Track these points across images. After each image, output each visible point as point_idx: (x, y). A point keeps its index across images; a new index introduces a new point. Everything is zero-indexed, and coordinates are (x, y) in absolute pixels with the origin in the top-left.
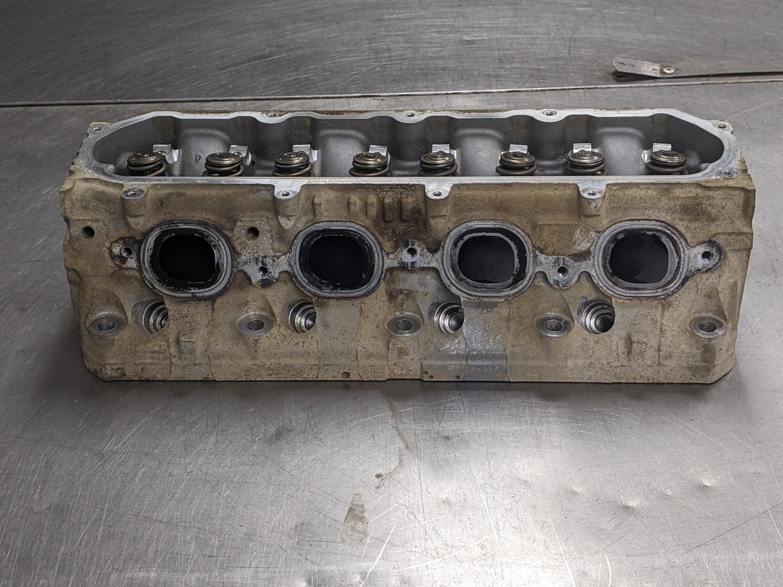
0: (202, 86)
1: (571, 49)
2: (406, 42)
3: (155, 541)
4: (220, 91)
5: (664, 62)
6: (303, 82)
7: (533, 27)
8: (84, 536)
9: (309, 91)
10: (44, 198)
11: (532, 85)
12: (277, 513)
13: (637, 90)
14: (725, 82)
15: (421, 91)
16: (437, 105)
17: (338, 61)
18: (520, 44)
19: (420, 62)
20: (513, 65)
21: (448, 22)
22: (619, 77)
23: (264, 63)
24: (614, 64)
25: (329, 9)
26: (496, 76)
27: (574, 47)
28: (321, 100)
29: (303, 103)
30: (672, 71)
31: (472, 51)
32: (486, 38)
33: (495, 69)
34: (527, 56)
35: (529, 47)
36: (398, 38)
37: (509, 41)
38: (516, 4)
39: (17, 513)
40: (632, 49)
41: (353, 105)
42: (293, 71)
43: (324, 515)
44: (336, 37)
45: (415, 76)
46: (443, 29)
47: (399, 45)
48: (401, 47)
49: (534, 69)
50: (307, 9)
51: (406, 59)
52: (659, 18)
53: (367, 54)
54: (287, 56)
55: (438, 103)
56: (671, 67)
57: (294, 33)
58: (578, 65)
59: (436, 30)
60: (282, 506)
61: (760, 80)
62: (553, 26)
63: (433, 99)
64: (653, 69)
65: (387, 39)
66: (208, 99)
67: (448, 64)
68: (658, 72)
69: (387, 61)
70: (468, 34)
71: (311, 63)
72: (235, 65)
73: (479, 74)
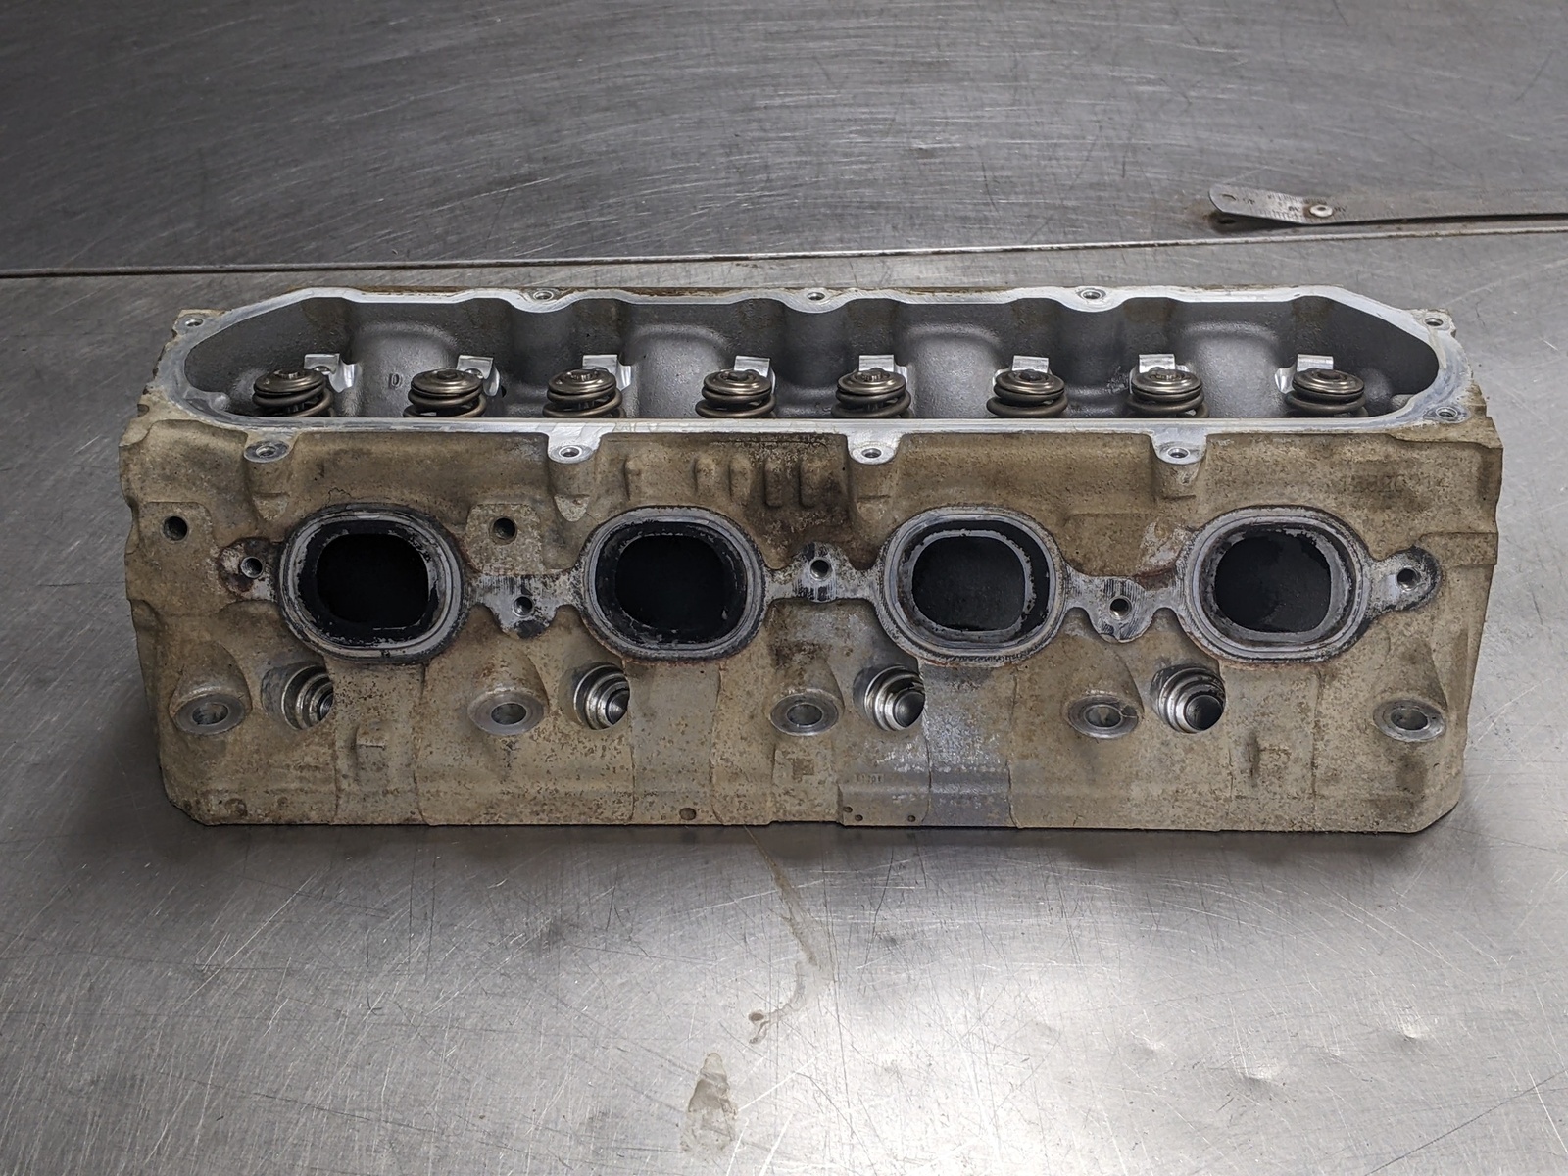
0: (395, 239)
1: (1127, 167)
2: (800, 152)
3: (308, 1148)
4: (432, 247)
5: (1311, 193)
6: (596, 229)
7: (1051, 123)
8: (166, 1137)
9: (609, 249)
10: (82, 458)
11: (1052, 238)
12: (554, 1093)
13: (1259, 249)
14: (1433, 233)
15: (833, 249)
16: (863, 277)
17: (666, 188)
18: (1026, 157)
19: (828, 192)
20: (1013, 199)
21: (883, 113)
22: (1224, 222)
23: (519, 193)
24: (1213, 198)
25: (647, 86)
26: (980, 221)
27: (1133, 163)
28: (633, 266)
29: (598, 272)
30: (1329, 212)
31: (931, 170)
32: (958, 145)
33: (978, 207)
34: (1040, 181)
35: (1042, 162)
36: (785, 145)
37: (1004, 152)
38: (1016, 79)
39: (32, 1090)
40: (1248, 168)
41: (696, 276)
42: (575, 209)
43: (647, 1096)
44: (662, 142)
45: (818, 220)
46: (872, 127)
47: (787, 159)
48: (790, 163)
49: (1054, 207)
50: (603, 86)
51: (801, 185)
52: (1298, 107)
53: (723, 175)
54: (565, 178)
55: (866, 272)
56: (1325, 204)
57: (578, 134)
58: (1141, 199)
59: (860, 128)
60: (562, 1077)
61: (1503, 230)
62: (1091, 121)
63: (854, 264)
64: (1290, 208)
65: (763, 146)
66: (408, 263)
67: (884, 196)
68: (1300, 213)
69: (763, 189)
70: (921, 136)
71: (612, 193)
72: (460, 196)
73: (946, 215)
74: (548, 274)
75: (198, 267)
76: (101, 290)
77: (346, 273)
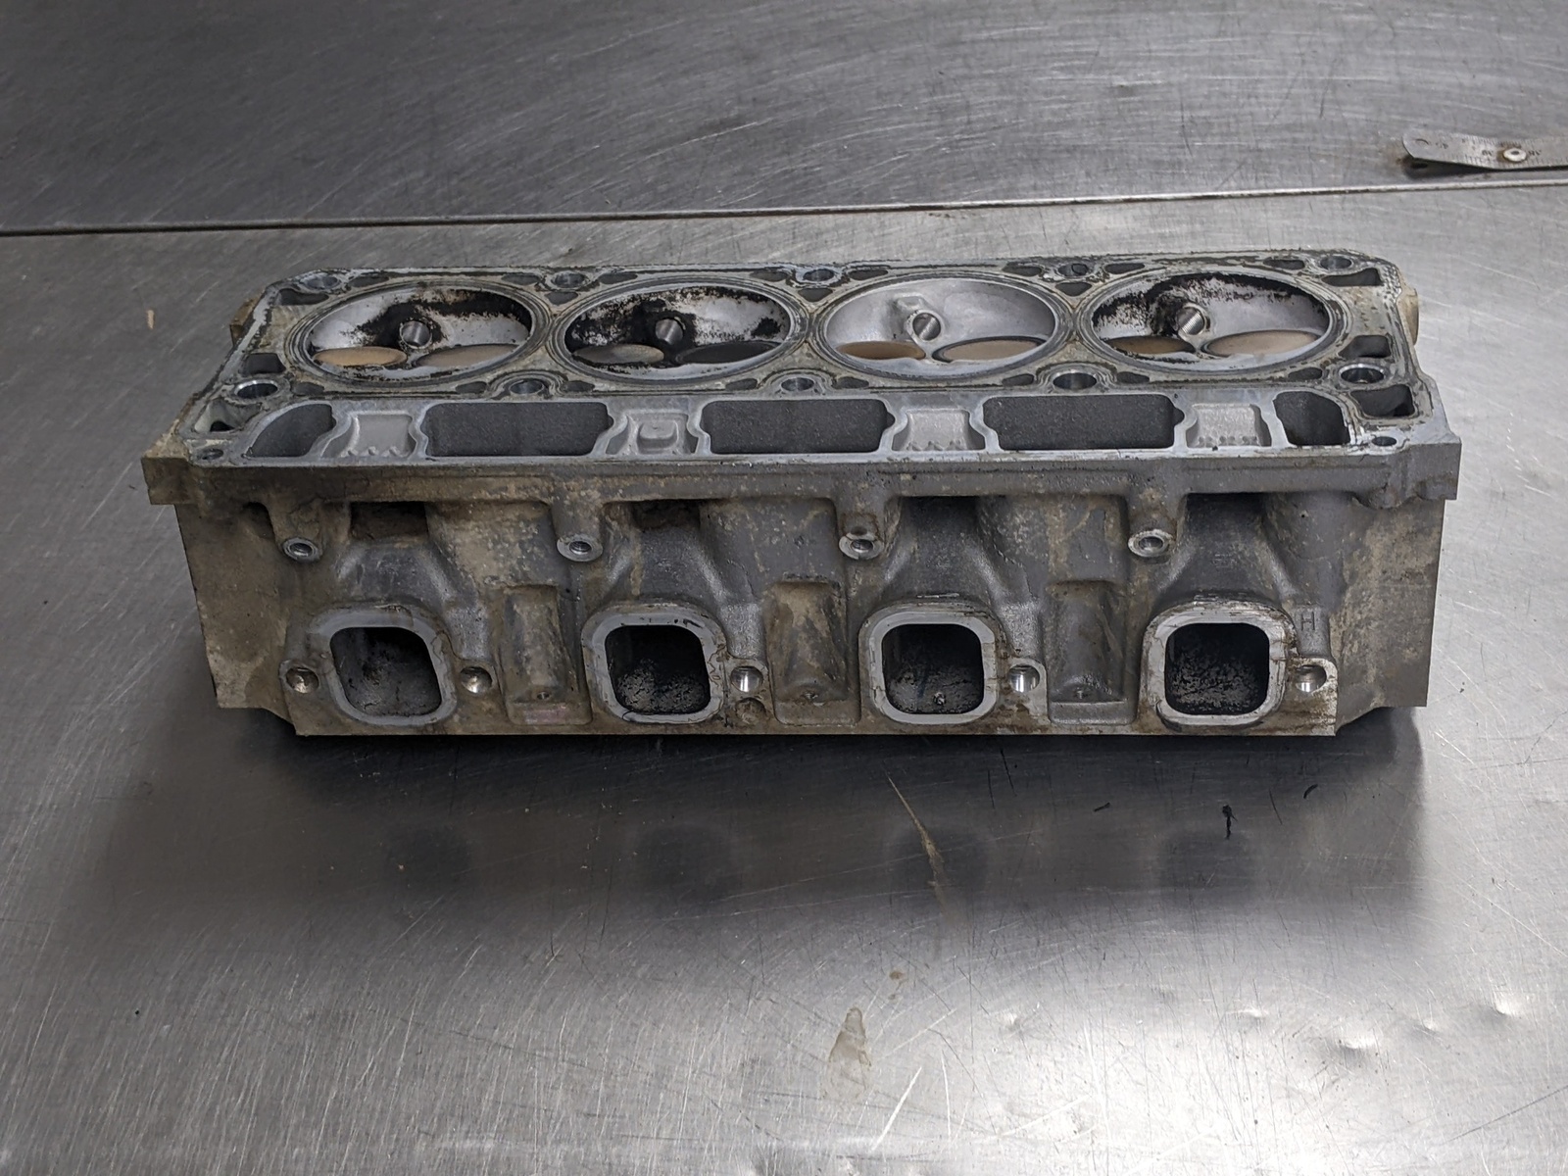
0: (608, 188)
1: (1325, 106)
2: (1002, 91)
3: (494, 1083)
4: (643, 197)
5: (1507, 137)
6: (798, 177)
7: (1254, 57)
8: (372, 1069)
9: (812, 197)
11: (1244, 182)
12: (711, 1039)
13: (1446, 196)
15: (1025, 197)
16: (1052, 227)
17: (868, 132)
18: (1225, 95)
19: (1026, 135)
20: (1209, 141)
21: (1087, 46)
22: (1415, 168)
23: (728, 138)
24: (1405, 143)
25: (857, 19)
27: (1332, 101)
28: (830, 216)
29: (794, 223)
30: (1522, 156)
31: (1130, 111)
32: (1159, 82)
33: (1172, 150)
34: (1237, 122)
35: (1242, 101)
36: (988, 83)
37: (1205, 90)
38: (1224, 7)
39: (257, 1024)
40: (1447, 107)
41: (890, 226)
42: (780, 155)
43: (793, 1046)
44: (868, 81)
45: (1015, 165)
46: (1076, 62)
47: (989, 99)
48: (991, 103)
49: (1248, 150)
50: (816, 20)
51: (1000, 127)
52: (1505, 38)
53: (925, 116)
54: (773, 122)
55: (1055, 223)
56: (1520, 147)
57: (788, 74)
58: (1336, 141)
59: (1062, 64)
60: (719, 1026)
62: (1295, 54)
63: (1044, 214)
64: (1484, 152)
65: (966, 86)
66: (620, 214)
67: (1081, 138)
68: (1493, 157)
69: (962, 132)
70: (1123, 72)
71: (816, 137)
72: (672, 142)
73: (1140, 159)
74: (748, 226)
75: (425, 218)
76: (336, 242)
77: (560, 224)
